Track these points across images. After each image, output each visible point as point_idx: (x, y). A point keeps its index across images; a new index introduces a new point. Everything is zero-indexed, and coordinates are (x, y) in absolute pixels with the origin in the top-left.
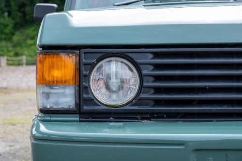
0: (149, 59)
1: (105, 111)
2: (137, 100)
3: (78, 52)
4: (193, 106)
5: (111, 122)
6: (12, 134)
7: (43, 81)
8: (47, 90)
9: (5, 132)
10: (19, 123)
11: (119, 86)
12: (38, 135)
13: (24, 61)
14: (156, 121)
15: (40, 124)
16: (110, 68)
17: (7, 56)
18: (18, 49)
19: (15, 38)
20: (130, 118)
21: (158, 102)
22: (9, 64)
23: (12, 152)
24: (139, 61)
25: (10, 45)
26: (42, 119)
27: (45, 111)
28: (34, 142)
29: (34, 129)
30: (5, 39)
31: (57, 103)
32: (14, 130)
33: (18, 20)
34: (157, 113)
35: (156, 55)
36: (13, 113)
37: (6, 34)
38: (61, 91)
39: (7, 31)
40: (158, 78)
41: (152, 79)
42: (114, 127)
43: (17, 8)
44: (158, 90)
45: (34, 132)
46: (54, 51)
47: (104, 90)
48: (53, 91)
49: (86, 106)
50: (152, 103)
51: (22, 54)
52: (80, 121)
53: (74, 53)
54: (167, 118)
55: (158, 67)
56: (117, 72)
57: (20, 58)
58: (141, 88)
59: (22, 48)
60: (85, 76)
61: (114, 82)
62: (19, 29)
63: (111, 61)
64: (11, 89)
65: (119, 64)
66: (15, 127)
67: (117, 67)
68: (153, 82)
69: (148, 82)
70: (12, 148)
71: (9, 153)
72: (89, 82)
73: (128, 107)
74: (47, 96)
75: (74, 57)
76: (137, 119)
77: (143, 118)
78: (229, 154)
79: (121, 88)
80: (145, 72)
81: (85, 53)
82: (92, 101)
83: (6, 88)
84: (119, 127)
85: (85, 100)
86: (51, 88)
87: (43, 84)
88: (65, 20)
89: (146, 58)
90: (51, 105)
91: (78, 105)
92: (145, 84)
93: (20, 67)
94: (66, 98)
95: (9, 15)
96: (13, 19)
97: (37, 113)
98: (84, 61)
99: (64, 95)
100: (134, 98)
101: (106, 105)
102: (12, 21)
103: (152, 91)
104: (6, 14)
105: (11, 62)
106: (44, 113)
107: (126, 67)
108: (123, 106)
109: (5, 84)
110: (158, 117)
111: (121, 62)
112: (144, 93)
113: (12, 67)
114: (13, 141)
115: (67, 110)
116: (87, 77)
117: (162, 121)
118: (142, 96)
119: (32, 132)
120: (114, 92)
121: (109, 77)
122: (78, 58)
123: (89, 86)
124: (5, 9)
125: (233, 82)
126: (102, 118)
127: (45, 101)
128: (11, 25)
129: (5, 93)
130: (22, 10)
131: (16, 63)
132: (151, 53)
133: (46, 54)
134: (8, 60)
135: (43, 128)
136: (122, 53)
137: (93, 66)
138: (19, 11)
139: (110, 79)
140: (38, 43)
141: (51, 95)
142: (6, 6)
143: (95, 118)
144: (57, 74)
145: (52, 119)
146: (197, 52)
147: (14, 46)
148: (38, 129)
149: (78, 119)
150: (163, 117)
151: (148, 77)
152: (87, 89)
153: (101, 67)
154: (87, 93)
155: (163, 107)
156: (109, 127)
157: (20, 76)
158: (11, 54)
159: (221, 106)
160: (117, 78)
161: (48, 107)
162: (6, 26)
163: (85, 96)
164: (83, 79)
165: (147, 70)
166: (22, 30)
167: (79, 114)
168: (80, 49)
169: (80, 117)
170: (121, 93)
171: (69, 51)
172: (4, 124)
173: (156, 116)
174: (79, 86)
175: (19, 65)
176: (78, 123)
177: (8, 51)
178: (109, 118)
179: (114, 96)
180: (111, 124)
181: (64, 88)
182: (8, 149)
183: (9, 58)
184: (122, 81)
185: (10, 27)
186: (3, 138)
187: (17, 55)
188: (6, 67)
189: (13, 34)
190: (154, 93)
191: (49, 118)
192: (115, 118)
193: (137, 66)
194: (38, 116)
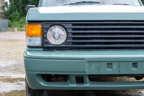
0: (70, 26)
1: (53, 47)
2: (66, 42)
3: (42, 23)
4: (87, 45)
5: (55, 51)
6: (19, 57)
7: (28, 35)
8: (30, 38)
9: (16, 57)
10: (22, 53)
11: (59, 37)
12: (26, 56)
13: (24, 29)
14: (73, 51)
15: (28, 52)
16: (55, 30)
17: (17, 27)
18: (22, 25)
19: (21, 20)
20: (63, 50)
21: (74, 43)
22: (18, 31)
23: (19, 64)
24: (66, 27)
25: (18, 23)
26: (28, 50)
27: (29, 47)
28: (25, 59)
29: (25, 54)
30: (17, 21)
31: (34, 44)
32: (20, 56)
33: (22, 13)
34: (74, 48)
35: (73, 25)
36: (20, 49)
37: (17, 18)
38: (35, 39)
39: (17, 17)
40: (74, 34)
41: (71, 34)
42: (56, 53)
43: (21, 8)
44: (74, 38)
45: (25, 55)
46: (33, 23)
47: (52, 38)
48: (32, 39)
49: (46, 45)
50: (72, 44)
51: (23, 27)
52: (43, 51)
53: (40, 24)
54: (77, 49)
55: (74, 29)
56: (58, 31)
57: (22, 28)
58: (67, 38)
59: (23, 24)
60: (45, 33)
61: (57, 35)
62: (22, 17)
63: (55, 27)
64: (19, 40)
65: (59, 28)
66: (20, 55)
67: (58, 29)
68: (72, 35)
69: (70, 35)
70: (19, 63)
71: (18, 65)
72: (47, 35)
73: (62, 45)
74: (30, 41)
75: (41, 25)
76: (65, 50)
77: (68, 50)
78: (101, 63)
79: (59, 38)
80: (69, 31)
81: (45, 24)
82: (48, 43)
83: (17, 40)
84: (59, 53)
85: (45, 42)
86: (32, 38)
87: (28, 36)
88: (37, 11)
89: (69, 26)
90: (32, 44)
91: (42, 44)
92: (69, 36)
93: (23, 32)
94: (38, 42)
95: (18, 11)
96: (20, 13)
97: (26, 47)
98: (45, 27)
99: (37, 40)
100: (65, 42)
101: (53, 45)
102: (19, 14)
103: (72, 39)
104: (17, 11)
105: (19, 30)
106: (29, 48)
107: (61, 30)
108: (60, 45)
109: (16, 38)
110: (74, 49)
111: (60, 27)
112: (68, 39)
113: (19, 32)
114: (19, 60)
115: (38, 47)
116: (46, 33)
117: (75, 51)
118: (67, 41)
119: (24, 55)
120: (56, 39)
121: (54, 33)
122: (42, 26)
123: (47, 37)
124: (17, 9)
125: (103, 35)
126: (52, 49)
127: (29, 43)
128: (19, 15)
129: (17, 42)
130: (23, 9)
131: (21, 30)
132: (71, 24)
133: (29, 24)
134: (18, 29)
135: (28, 53)
136: (60, 24)
137: (48, 29)
138: (22, 10)
139: (55, 34)
140: (26, 20)
141: (32, 41)
142: (17, 8)
143: (49, 49)
144: (34, 32)
145: (32, 50)
146: (89, 23)
147: (20, 23)
148: (26, 54)
149: (42, 50)
150: (76, 49)
151: (70, 33)
152: (46, 38)
153: (51, 29)
154: (46, 40)
155: (76, 45)
156: (55, 53)
157: (23, 35)
158: (19, 26)
159: (98, 45)
160: (58, 34)
161: (31, 45)
162: (17, 15)
163: (45, 41)
164: (44, 34)
165: (70, 30)
166: (23, 17)
167: (43, 48)
168: (43, 22)
169: (43, 49)
170: (59, 40)
171: (39, 23)
172: (16, 54)
173: (73, 48)
174: (43, 37)
175: (22, 31)
176: (43, 52)
177: (18, 25)
178: (55, 49)
179: (57, 41)
180: (55, 52)
181: (37, 38)
182: (17, 63)
183: (18, 28)
184: (60, 35)
185: (18, 16)
186: (15, 59)
187: (21, 27)
188: (17, 32)
189: (20, 19)
190: (72, 40)
191: (31, 50)
192: (57, 49)
193: (66, 29)
194: (27, 49)
